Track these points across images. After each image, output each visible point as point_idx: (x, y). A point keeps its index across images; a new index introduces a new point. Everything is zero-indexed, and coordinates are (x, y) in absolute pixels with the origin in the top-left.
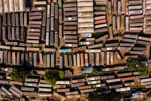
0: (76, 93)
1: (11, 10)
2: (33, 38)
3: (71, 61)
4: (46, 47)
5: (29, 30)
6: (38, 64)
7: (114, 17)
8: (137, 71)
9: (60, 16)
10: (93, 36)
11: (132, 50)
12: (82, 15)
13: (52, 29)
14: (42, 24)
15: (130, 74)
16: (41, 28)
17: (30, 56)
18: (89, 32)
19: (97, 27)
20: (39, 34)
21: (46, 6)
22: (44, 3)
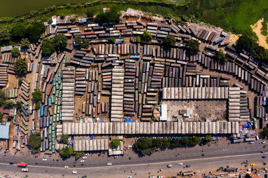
0: (128, 25)
1: (173, 88)
2: (159, 68)
3: (132, 49)
4: (149, 61)
6: (157, 48)
7: (97, 80)
8: (83, 38)
9: (137, 83)
10: (113, 67)
11: (85, 54)
12: (120, 81)
13: (144, 74)
14: (151, 79)
15: (87, 36)
16: (153, 75)
17: (163, 54)
18: (117, 69)
19: (110, 73)
20: (154, 71)
21: (148, 91)
22: (148, 94)
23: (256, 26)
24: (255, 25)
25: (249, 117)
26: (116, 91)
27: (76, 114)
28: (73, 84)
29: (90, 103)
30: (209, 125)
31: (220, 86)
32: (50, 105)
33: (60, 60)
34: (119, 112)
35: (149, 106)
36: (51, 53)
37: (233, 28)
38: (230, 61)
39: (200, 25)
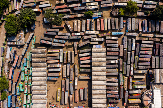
2: (147, 46)
3: (113, 24)
5: (151, 53)
6: (143, 21)
7: (72, 62)
8: (54, 14)
9: (121, 65)
11: (57, 33)
12: (102, 64)
13: (129, 53)
14: (138, 58)
15: (59, 11)
16: (140, 54)
17: (151, 29)
18: (97, 49)
19: (88, 54)
20: (141, 49)
21: (134, 74)
22: (135, 77)
26: (97, 75)
27: (50, 104)
28: (45, 69)
29: (65, 90)
32: (18, 94)
33: (29, 40)
34: (102, 101)
35: (137, 92)
36: (17, 33)
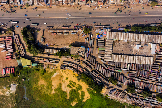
23: (87, 97)
24: (88, 99)
25: (98, 41)
30: (126, 38)
31: (115, 62)
37: (102, 98)
38: (107, 77)
39: (123, 102)
